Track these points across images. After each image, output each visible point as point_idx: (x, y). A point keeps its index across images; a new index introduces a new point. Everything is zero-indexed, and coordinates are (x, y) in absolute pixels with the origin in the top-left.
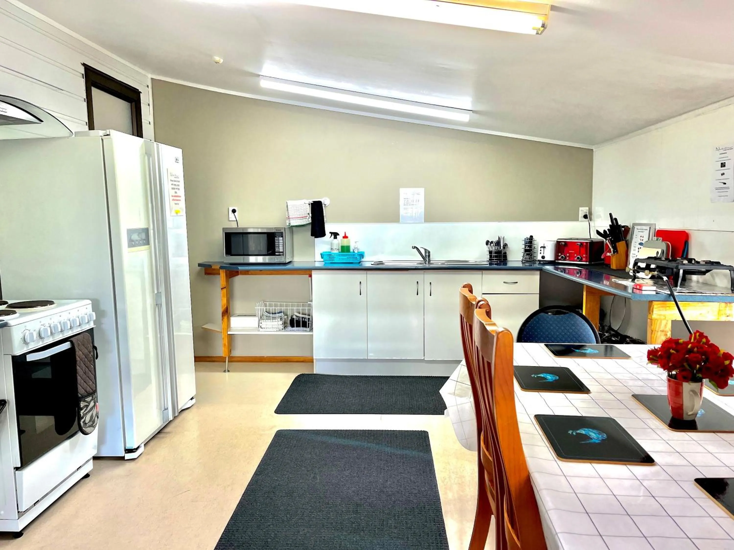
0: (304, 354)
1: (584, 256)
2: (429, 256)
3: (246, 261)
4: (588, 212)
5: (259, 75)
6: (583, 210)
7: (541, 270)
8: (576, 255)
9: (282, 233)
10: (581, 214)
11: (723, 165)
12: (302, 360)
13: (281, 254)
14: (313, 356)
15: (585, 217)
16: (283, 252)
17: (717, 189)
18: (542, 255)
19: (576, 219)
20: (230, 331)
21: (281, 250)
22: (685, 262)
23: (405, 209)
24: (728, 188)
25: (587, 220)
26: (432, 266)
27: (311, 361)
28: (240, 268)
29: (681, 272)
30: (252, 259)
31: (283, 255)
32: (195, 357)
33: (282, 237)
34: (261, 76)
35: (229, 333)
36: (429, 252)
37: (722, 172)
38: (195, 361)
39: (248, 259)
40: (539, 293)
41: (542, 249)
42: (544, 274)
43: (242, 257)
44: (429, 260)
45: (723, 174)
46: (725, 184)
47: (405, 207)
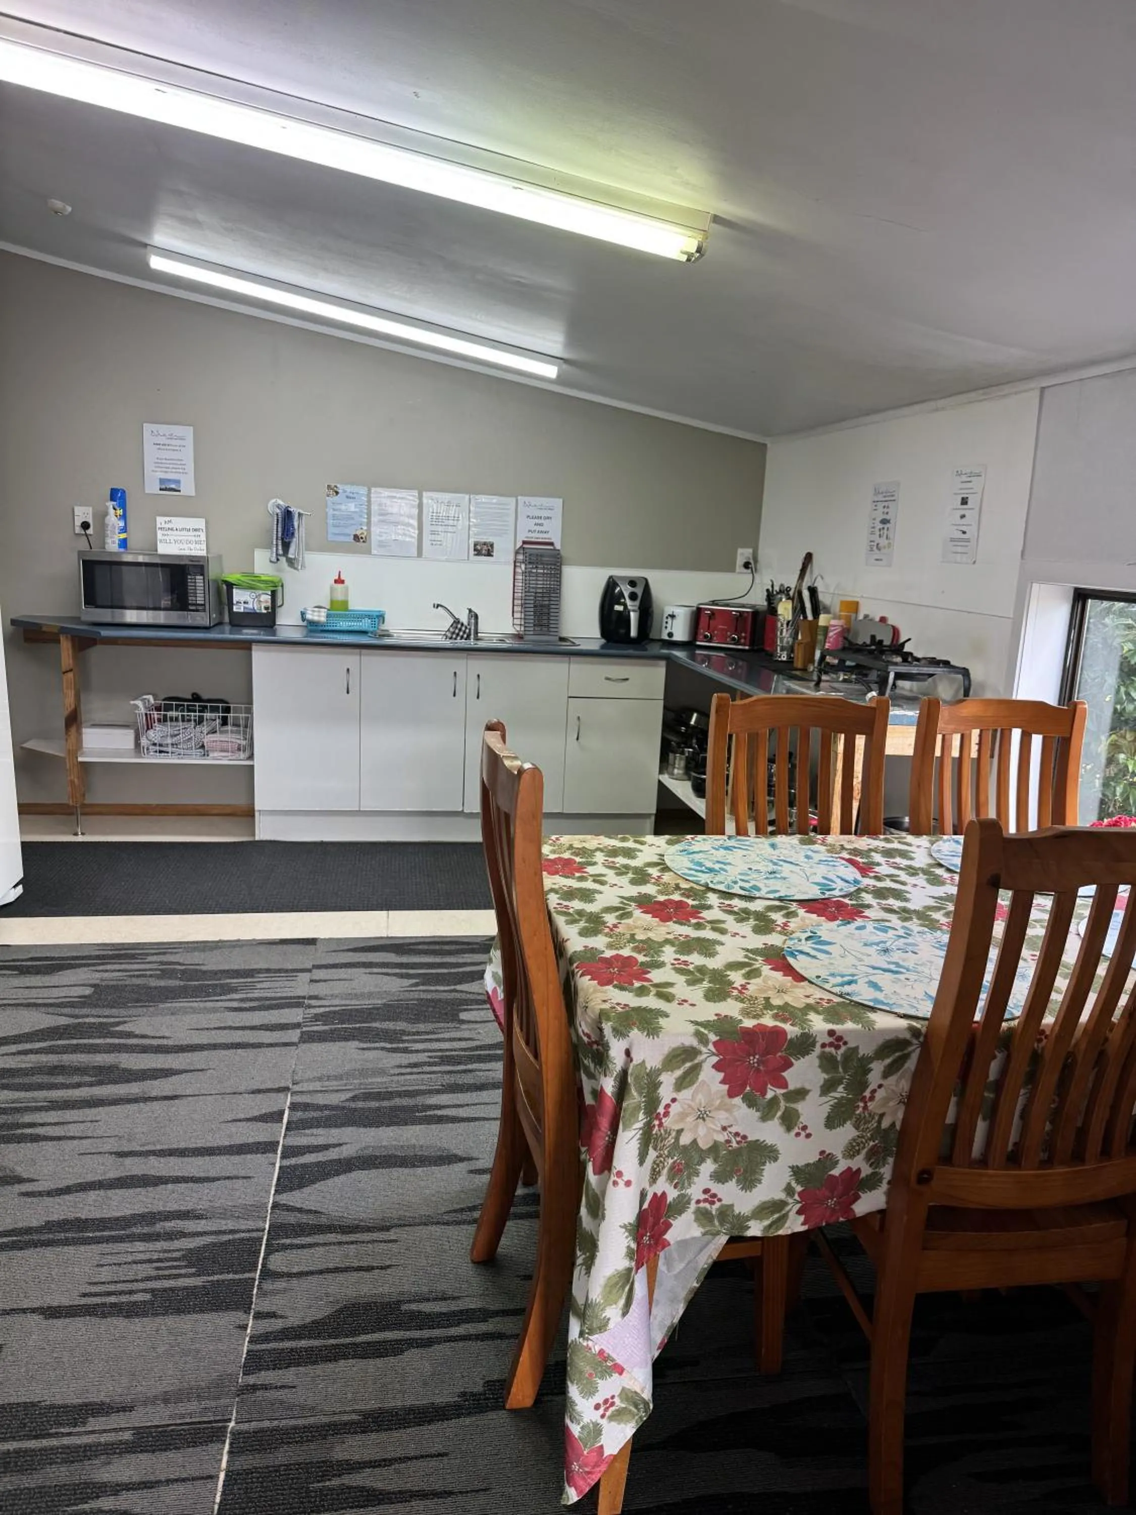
0: (235, 799)
1: (743, 635)
2: (476, 624)
3: (117, 620)
4: (751, 557)
5: (145, 245)
6: (743, 554)
7: (668, 659)
8: (729, 633)
9: (202, 567)
10: (740, 561)
11: (964, 501)
12: (228, 811)
13: (200, 608)
14: (253, 804)
15: (747, 565)
16: (204, 605)
17: (952, 540)
18: (669, 630)
19: (731, 569)
20: (82, 755)
21: (200, 600)
22: (899, 659)
23: (433, 533)
24: (968, 540)
25: (749, 571)
26: (481, 644)
27: (248, 814)
28: (105, 633)
29: (892, 676)
30: (131, 616)
31: (204, 610)
32: (19, 805)
33: (202, 574)
34: (149, 247)
35: (80, 759)
36: (476, 617)
37: (962, 512)
38: (20, 813)
39: (123, 615)
40: (662, 697)
41: (670, 620)
42: (673, 667)
43: (110, 610)
44: (476, 632)
45: (963, 516)
46: (964, 533)
47: (434, 528)
